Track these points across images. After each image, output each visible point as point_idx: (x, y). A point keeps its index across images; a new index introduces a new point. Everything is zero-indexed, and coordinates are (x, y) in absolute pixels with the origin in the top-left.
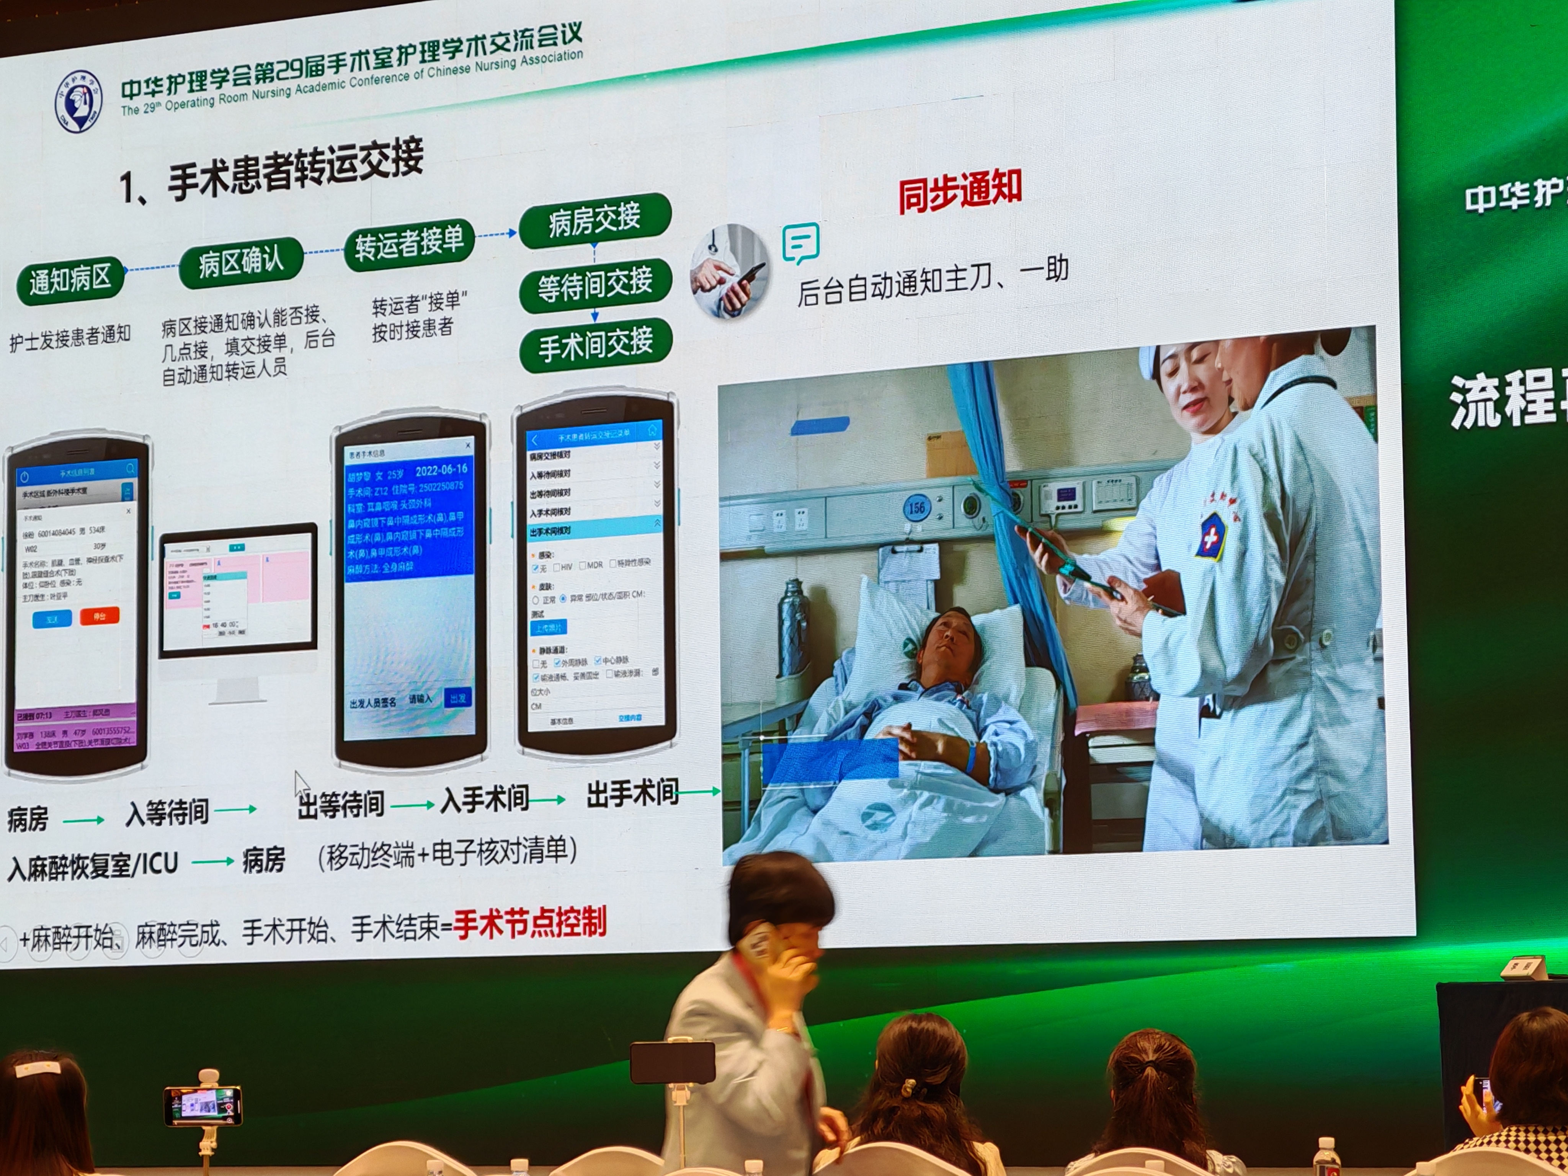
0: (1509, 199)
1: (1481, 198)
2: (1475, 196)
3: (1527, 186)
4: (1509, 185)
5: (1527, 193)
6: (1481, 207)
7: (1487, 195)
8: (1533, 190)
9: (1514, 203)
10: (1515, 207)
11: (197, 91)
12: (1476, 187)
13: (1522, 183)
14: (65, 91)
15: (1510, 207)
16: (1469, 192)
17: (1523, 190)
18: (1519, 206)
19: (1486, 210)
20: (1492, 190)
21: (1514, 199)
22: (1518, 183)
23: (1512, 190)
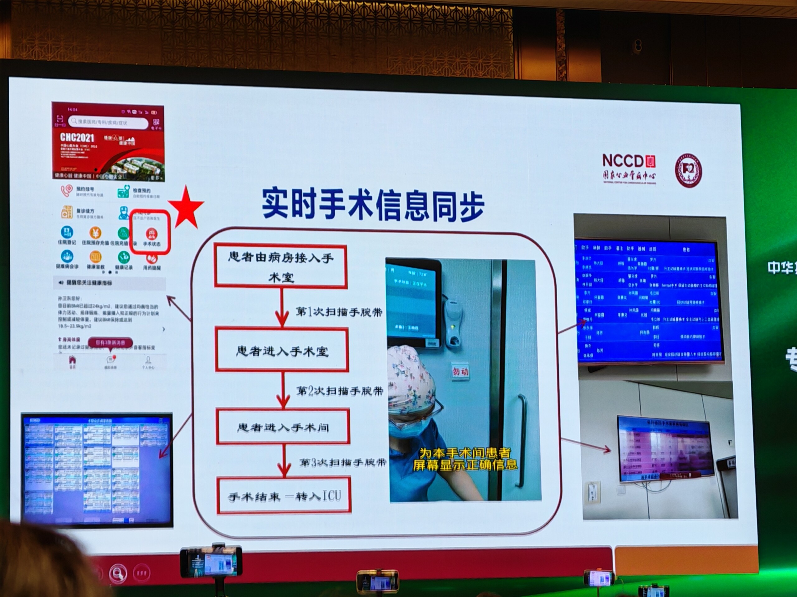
0: (785, 269)
1: (774, 267)
2: (772, 266)
3: (792, 264)
4: (785, 263)
5: (792, 267)
6: (774, 271)
7: (776, 266)
8: (794, 266)
9: (787, 271)
10: (787, 273)
12: (772, 261)
13: (790, 262)
15: (785, 273)
16: (769, 264)
17: (791, 266)
18: (790, 273)
19: (776, 273)
20: (778, 264)
21: (787, 269)
22: (788, 262)
23: (787, 265)
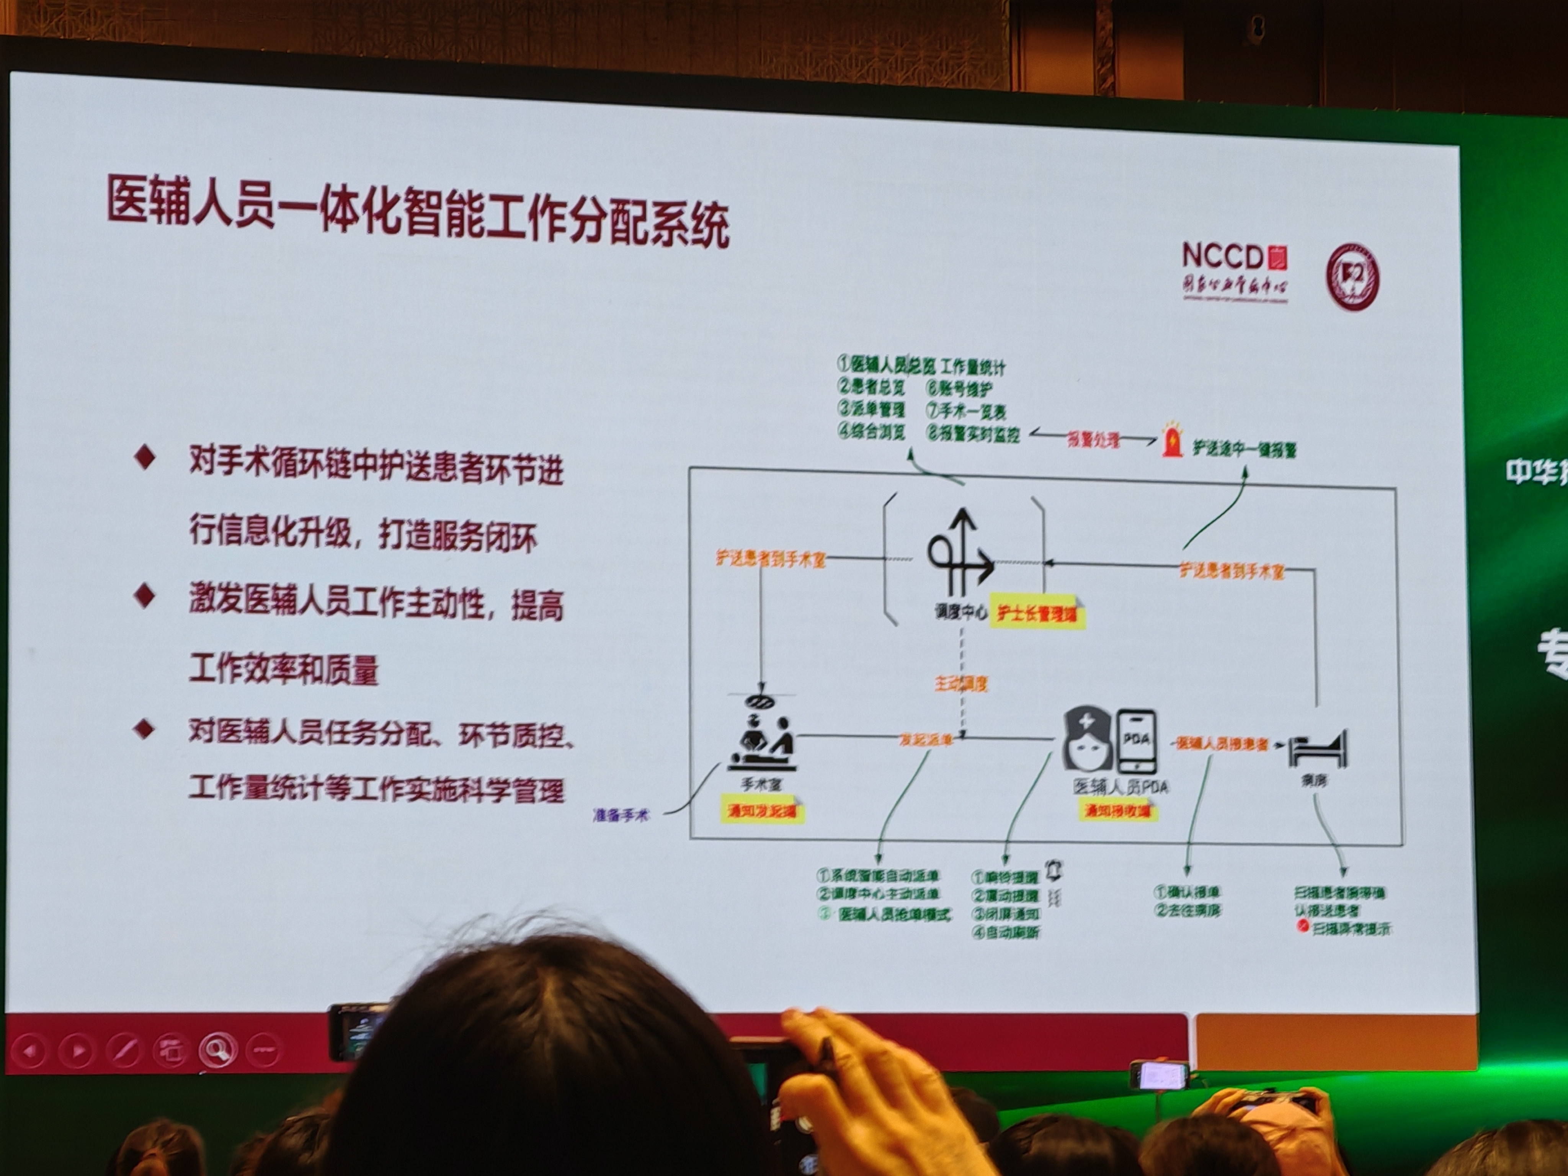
0: (1541, 474)
1: (1519, 470)
2: (1514, 468)
3: (1555, 464)
4: (1541, 462)
5: (1555, 471)
6: (1520, 478)
7: (1524, 468)
8: (1560, 469)
9: (1545, 479)
12: (1516, 458)
13: (1553, 460)
15: (1540, 482)
16: (1510, 463)
17: (1552, 468)
18: (1550, 483)
19: (1524, 482)
20: (1528, 463)
21: (1545, 475)
22: (1548, 461)
23: (1544, 466)
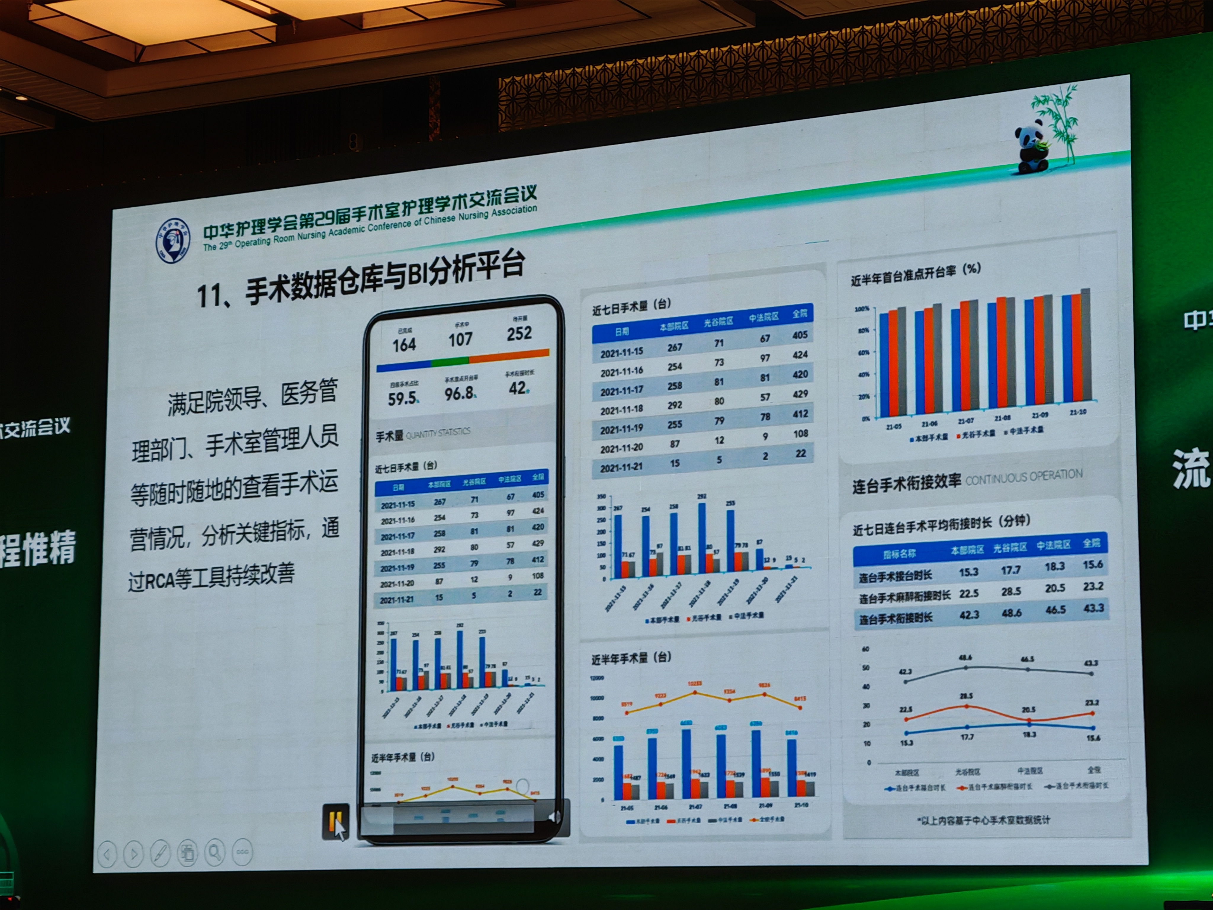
11: (259, 233)
14: (163, 233)
